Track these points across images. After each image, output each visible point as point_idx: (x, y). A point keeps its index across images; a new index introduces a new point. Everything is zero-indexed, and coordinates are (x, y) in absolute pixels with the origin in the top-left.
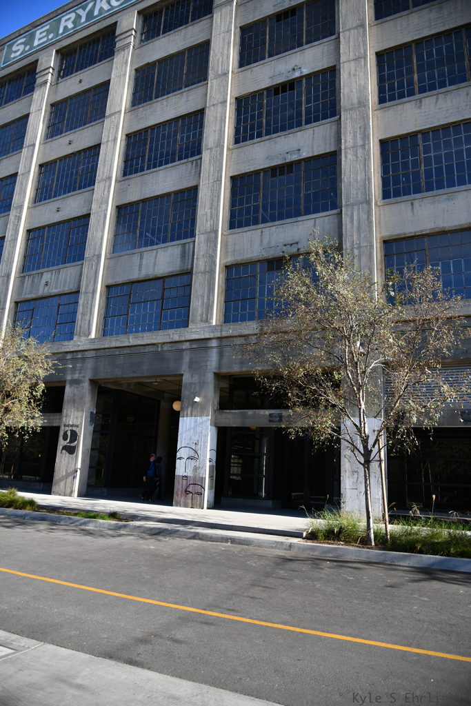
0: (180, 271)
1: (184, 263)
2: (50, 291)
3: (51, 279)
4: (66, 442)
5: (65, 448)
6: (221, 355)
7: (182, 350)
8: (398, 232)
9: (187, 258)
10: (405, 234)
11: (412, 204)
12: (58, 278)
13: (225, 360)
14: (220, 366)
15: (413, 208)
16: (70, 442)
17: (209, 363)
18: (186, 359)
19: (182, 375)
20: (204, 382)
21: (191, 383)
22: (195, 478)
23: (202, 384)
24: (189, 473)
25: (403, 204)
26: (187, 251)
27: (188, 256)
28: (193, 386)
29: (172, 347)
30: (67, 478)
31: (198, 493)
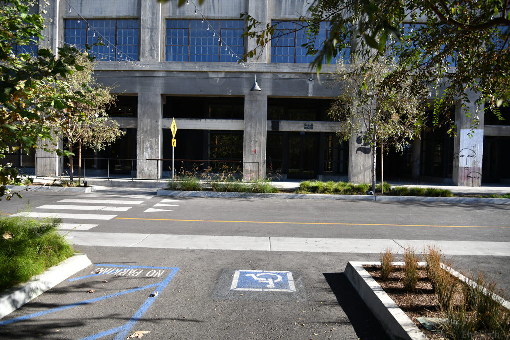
4: (360, 145)
5: (359, 149)
16: (365, 145)
22: (474, 168)
24: (470, 165)
30: (365, 171)
31: (476, 177)
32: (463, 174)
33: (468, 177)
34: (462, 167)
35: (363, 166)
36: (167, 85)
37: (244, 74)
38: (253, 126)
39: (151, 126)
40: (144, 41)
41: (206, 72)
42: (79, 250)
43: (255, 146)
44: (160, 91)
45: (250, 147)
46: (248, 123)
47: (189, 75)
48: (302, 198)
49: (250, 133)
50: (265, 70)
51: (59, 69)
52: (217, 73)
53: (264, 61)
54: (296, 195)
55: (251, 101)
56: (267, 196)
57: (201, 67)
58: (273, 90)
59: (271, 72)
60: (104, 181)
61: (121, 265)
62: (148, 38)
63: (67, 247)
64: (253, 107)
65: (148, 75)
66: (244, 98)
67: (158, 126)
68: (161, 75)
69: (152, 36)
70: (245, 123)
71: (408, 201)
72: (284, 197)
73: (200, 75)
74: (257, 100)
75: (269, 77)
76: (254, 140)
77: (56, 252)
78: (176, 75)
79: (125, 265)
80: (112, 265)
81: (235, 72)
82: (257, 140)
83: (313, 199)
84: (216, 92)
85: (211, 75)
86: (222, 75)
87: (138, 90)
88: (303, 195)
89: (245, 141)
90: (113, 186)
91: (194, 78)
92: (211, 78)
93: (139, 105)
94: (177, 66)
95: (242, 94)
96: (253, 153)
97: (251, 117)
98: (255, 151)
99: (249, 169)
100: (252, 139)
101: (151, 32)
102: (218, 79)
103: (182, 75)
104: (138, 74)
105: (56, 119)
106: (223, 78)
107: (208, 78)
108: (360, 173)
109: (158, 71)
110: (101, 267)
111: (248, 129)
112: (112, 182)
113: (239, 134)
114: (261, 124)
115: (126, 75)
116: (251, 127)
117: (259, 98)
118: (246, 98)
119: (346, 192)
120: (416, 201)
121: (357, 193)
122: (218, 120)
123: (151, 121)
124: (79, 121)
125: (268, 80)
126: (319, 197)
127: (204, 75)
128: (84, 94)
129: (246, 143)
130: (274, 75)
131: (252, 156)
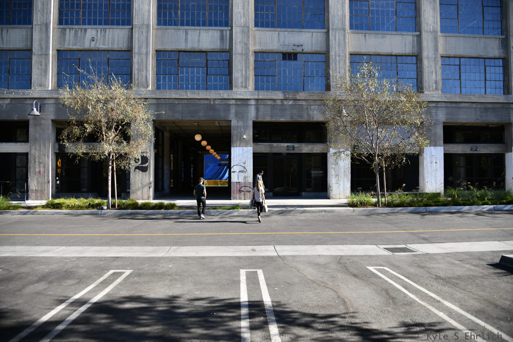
0: (220, 49)
1: (223, 44)
2: (97, 46)
3: (97, 36)
4: (138, 164)
5: (137, 168)
6: (257, 110)
7: (230, 105)
8: (358, 51)
9: (225, 41)
10: (361, 52)
11: (365, 36)
12: (104, 36)
13: (260, 113)
14: (257, 116)
15: (365, 39)
16: (142, 164)
17: (249, 115)
18: (233, 110)
19: (231, 121)
20: (247, 126)
21: (237, 127)
22: (245, 183)
23: (246, 127)
24: (241, 180)
25: (361, 35)
26: (225, 36)
27: (226, 40)
28: (239, 128)
29: (221, 102)
30: (143, 188)
31: (248, 191)
32: (235, 188)
33: (240, 191)
34: (234, 182)
35: (141, 183)
37: (28, 100)
38: (38, 148)
43: (40, 167)
45: (35, 168)
46: (33, 145)
49: (35, 155)
50: (47, 96)
52: (2, 100)
53: (48, 88)
58: (56, 115)
59: (53, 98)
66: (29, 122)
70: (30, 146)
74: (41, 124)
75: (52, 102)
76: (39, 162)
81: (20, 98)
82: (41, 161)
84: (3, 117)
86: (8, 101)
89: (30, 162)
95: (26, 119)
96: (38, 174)
97: (35, 140)
98: (39, 172)
99: (34, 189)
100: (37, 160)
102: (5, 105)
106: (9, 104)
108: (139, 190)
111: (33, 151)
114: (45, 146)
116: (35, 149)
117: (43, 122)
118: (31, 122)
125: (52, 105)
129: (31, 165)
130: (56, 100)
131: (37, 176)
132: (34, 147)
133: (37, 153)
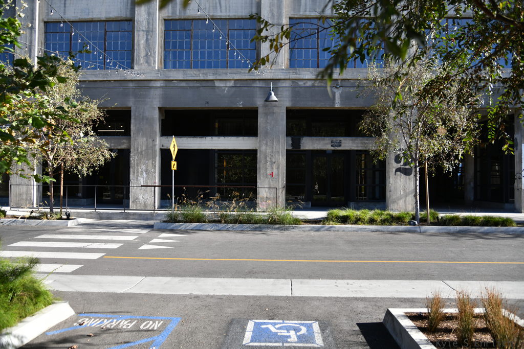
4: (400, 164)
5: (398, 170)
16: (405, 164)
30: (406, 196)
35: (404, 190)
36: (165, 97)
37: (258, 82)
38: (269, 143)
39: (147, 146)
40: (139, 45)
41: (212, 80)
42: (61, 296)
43: (272, 168)
44: (157, 103)
45: (266, 169)
46: (263, 140)
47: (191, 84)
48: (330, 231)
49: (266, 153)
50: (283, 77)
51: (38, 82)
52: (225, 82)
53: (281, 66)
54: (322, 227)
55: (266, 114)
56: (287, 229)
57: (206, 74)
58: (292, 101)
59: (289, 79)
60: (91, 213)
61: (109, 316)
62: (142, 42)
63: (46, 293)
64: (268, 121)
65: (143, 85)
66: (257, 110)
67: (155, 145)
68: (159, 85)
69: (147, 40)
70: (260, 141)
71: (460, 232)
72: (307, 229)
73: (204, 84)
74: (273, 113)
75: (287, 85)
76: (271, 161)
77: (32, 300)
78: (176, 85)
79: (115, 315)
80: (99, 315)
81: (247, 80)
82: (273, 160)
83: (343, 231)
84: (224, 104)
85: (217, 84)
86: (231, 84)
87: (131, 103)
88: (331, 227)
89: (260, 162)
90: (101, 218)
91: (198, 87)
92: (218, 88)
93: (132, 121)
94: (177, 75)
95: (254, 106)
96: (269, 176)
97: (266, 133)
98: (272, 174)
99: (265, 196)
100: (268, 159)
101: (147, 35)
102: (227, 89)
103: (183, 84)
104: (131, 85)
105: (34, 140)
106: (232, 87)
107: (214, 88)
108: (401, 198)
109: (155, 80)
110: (86, 317)
111: (263, 148)
112: (99, 213)
113: (252, 154)
114: (279, 141)
115: (117, 85)
116: (266, 144)
117: (276, 110)
118: (260, 111)
119: (383, 222)
120: (470, 232)
121: (397, 223)
122: (226, 138)
123: (147, 140)
124: (61, 142)
125: (287, 89)
126: (350, 229)
127: (209, 84)
128: (67, 110)
129: (260, 165)
130: (293, 82)
131: (268, 179)
132: (264, 142)
133: (269, 151)
